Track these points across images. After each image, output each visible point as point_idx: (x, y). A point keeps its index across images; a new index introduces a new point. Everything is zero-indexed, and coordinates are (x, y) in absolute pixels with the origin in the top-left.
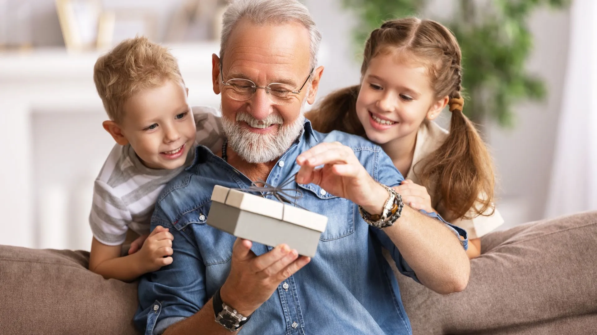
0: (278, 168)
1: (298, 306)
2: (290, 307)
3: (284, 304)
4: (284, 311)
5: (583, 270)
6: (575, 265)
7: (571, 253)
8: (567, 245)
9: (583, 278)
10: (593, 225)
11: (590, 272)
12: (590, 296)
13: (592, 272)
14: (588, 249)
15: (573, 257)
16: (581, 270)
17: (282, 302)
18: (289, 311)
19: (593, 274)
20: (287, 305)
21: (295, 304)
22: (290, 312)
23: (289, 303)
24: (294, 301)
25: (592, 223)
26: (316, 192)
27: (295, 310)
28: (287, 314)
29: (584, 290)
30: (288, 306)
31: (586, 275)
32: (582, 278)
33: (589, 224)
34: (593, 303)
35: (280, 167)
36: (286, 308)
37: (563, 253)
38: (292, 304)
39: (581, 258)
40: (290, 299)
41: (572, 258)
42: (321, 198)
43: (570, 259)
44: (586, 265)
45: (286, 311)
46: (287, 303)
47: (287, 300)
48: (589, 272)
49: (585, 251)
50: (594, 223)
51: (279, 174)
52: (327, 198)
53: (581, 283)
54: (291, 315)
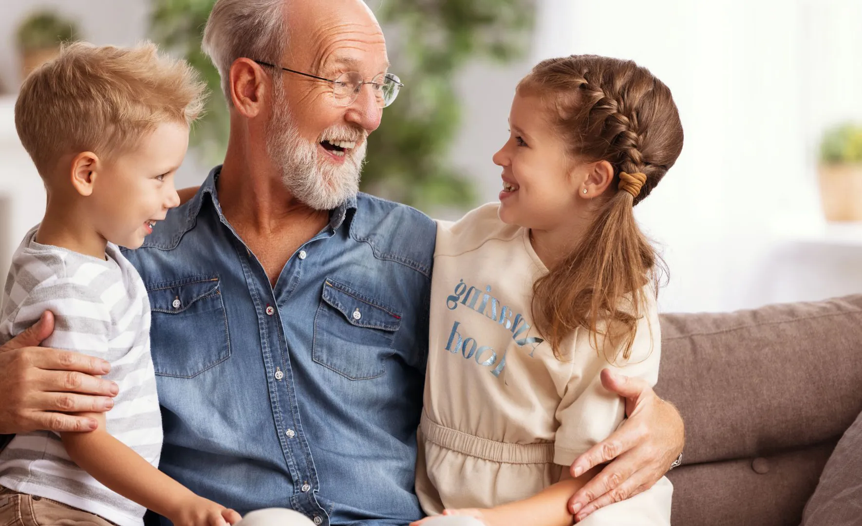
0: (298, 261)
1: (308, 454)
2: (296, 456)
3: (287, 453)
4: (289, 464)
5: (697, 402)
6: (687, 394)
7: (686, 375)
8: (683, 361)
9: (697, 413)
10: (726, 332)
11: (708, 404)
12: (704, 439)
13: (709, 404)
14: (709, 369)
15: (687, 382)
16: (695, 401)
17: (285, 451)
18: (295, 463)
19: (711, 407)
20: (292, 454)
21: (303, 452)
22: (298, 465)
23: (295, 450)
24: (301, 448)
25: (724, 330)
26: (345, 313)
27: (305, 461)
28: (293, 468)
29: (697, 431)
30: (294, 455)
31: (701, 409)
32: (694, 414)
33: (721, 330)
34: (708, 450)
35: (300, 259)
36: (291, 459)
37: (674, 374)
38: (299, 452)
39: (697, 384)
40: (296, 446)
41: (685, 383)
42: (352, 323)
43: (682, 384)
44: (702, 394)
45: (292, 463)
46: (292, 451)
47: (292, 448)
48: (706, 405)
49: (705, 373)
50: (727, 329)
51: (299, 270)
52: (361, 326)
53: (692, 421)
54: (299, 469)
